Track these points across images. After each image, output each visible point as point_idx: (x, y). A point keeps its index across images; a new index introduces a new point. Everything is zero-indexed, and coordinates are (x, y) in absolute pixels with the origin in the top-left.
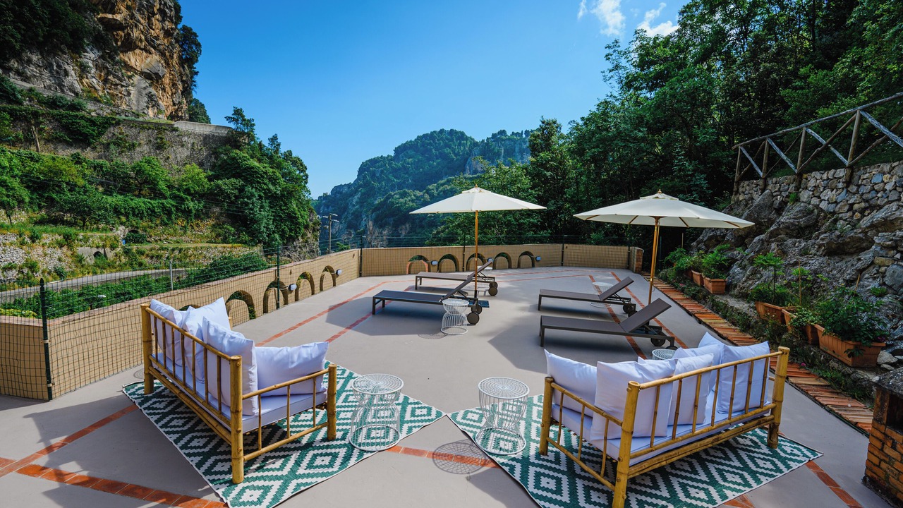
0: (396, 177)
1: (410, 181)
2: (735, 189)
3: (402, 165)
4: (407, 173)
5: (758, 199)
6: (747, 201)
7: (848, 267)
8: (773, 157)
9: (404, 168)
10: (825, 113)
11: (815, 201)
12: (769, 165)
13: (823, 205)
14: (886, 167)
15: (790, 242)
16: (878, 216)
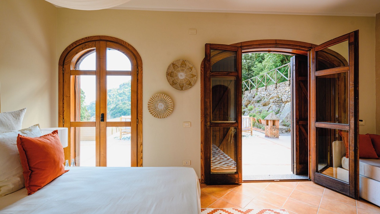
0: (120, 97)
1: (127, 98)
2: (244, 93)
3: (123, 91)
4: (125, 95)
5: (249, 95)
6: (247, 96)
7: (267, 107)
8: (251, 85)
9: (124, 92)
10: (261, 74)
11: (260, 94)
12: (251, 87)
13: (262, 95)
14: (271, 86)
15: (256, 104)
16: (271, 96)
